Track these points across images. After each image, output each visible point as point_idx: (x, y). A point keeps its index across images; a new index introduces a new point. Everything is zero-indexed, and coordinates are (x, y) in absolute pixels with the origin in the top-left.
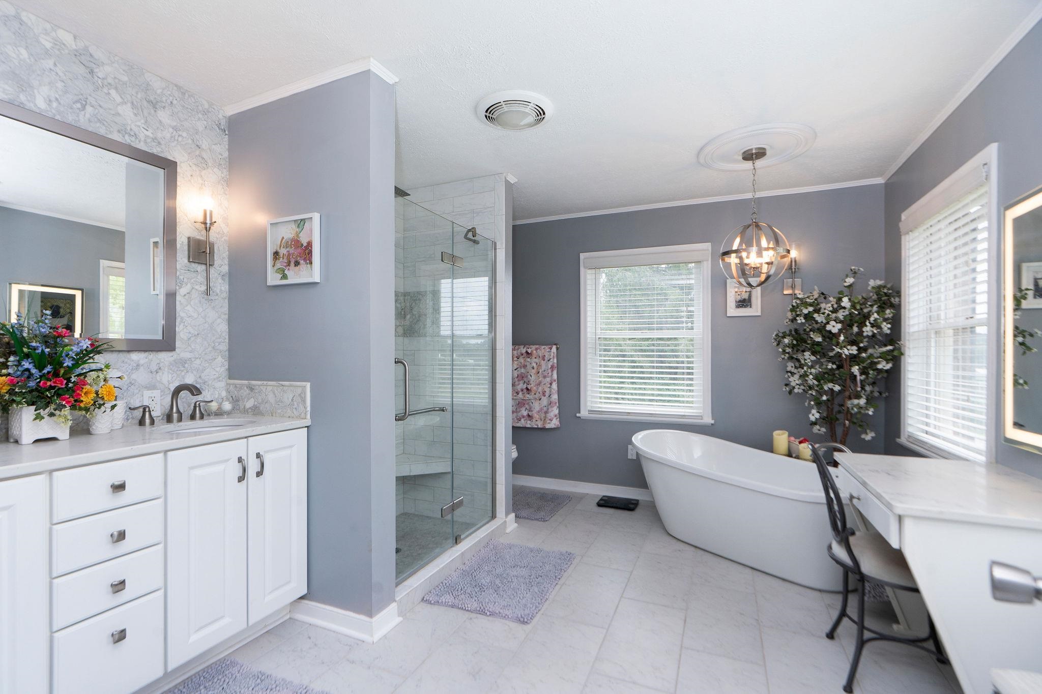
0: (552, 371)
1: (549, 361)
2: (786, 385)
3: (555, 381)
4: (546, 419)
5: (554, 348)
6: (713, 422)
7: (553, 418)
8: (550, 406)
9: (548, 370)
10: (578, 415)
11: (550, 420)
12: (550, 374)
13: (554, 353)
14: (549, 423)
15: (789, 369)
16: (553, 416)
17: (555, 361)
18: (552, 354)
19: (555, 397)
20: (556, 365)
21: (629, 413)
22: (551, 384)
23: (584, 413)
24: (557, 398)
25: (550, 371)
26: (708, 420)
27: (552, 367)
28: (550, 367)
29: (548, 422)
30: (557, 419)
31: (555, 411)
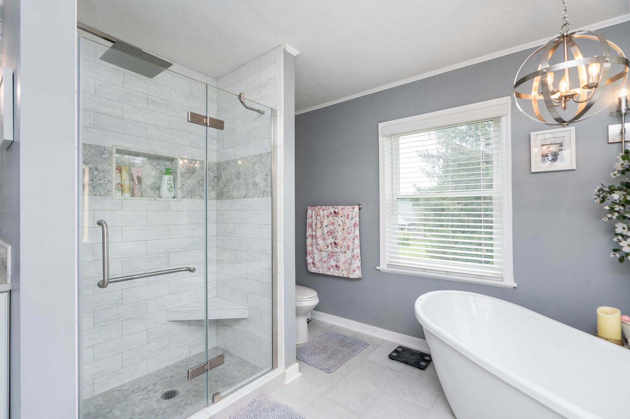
0: (355, 228)
1: (352, 219)
2: (615, 250)
3: (357, 237)
4: (350, 270)
5: (357, 208)
6: (515, 285)
7: (356, 269)
8: (353, 259)
9: (351, 227)
10: (378, 268)
11: (353, 270)
12: (353, 231)
13: (356, 212)
14: (352, 274)
15: (619, 230)
16: (355, 268)
17: (357, 219)
18: (355, 213)
19: (357, 251)
20: (358, 223)
21: (425, 269)
22: (354, 239)
23: (383, 267)
24: (359, 252)
25: (353, 228)
26: (509, 282)
27: (355, 225)
28: (353, 224)
29: (351, 272)
30: (359, 270)
31: (358, 263)
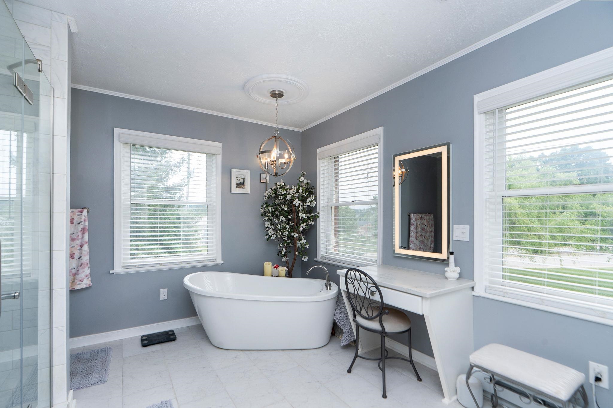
0: (83, 233)
1: (78, 224)
2: (266, 235)
3: (87, 243)
4: (76, 281)
5: (85, 211)
6: (223, 262)
7: (84, 279)
8: (80, 268)
9: (77, 233)
10: (112, 272)
11: (80, 280)
12: (80, 237)
13: (85, 216)
14: (79, 284)
15: (266, 226)
16: (84, 277)
17: (87, 224)
18: (83, 218)
19: (86, 258)
20: (87, 228)
22: (81, 246)
23: (118, 269)
24: (88, 259)
25: (80, 234)
26: (219, 261)
27: (83, 230)
28: (80, 229)
29: (78, 283)
30: (88, 278)
31: (87, 271)
